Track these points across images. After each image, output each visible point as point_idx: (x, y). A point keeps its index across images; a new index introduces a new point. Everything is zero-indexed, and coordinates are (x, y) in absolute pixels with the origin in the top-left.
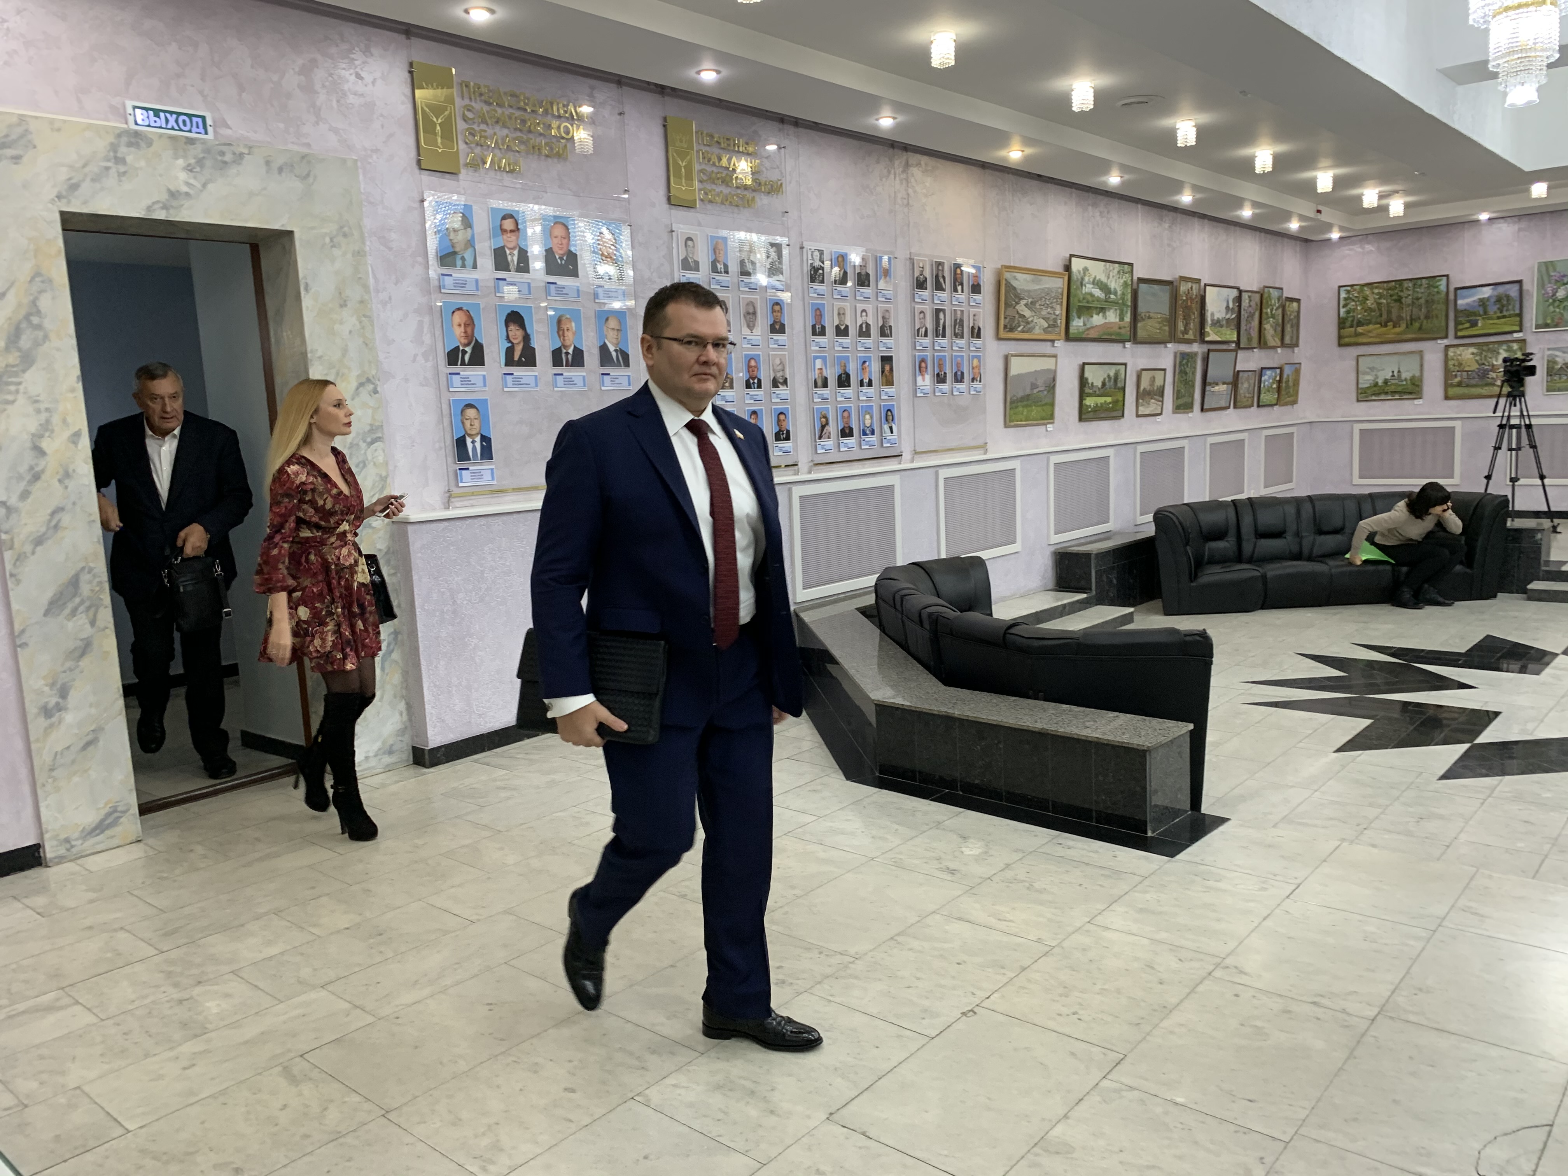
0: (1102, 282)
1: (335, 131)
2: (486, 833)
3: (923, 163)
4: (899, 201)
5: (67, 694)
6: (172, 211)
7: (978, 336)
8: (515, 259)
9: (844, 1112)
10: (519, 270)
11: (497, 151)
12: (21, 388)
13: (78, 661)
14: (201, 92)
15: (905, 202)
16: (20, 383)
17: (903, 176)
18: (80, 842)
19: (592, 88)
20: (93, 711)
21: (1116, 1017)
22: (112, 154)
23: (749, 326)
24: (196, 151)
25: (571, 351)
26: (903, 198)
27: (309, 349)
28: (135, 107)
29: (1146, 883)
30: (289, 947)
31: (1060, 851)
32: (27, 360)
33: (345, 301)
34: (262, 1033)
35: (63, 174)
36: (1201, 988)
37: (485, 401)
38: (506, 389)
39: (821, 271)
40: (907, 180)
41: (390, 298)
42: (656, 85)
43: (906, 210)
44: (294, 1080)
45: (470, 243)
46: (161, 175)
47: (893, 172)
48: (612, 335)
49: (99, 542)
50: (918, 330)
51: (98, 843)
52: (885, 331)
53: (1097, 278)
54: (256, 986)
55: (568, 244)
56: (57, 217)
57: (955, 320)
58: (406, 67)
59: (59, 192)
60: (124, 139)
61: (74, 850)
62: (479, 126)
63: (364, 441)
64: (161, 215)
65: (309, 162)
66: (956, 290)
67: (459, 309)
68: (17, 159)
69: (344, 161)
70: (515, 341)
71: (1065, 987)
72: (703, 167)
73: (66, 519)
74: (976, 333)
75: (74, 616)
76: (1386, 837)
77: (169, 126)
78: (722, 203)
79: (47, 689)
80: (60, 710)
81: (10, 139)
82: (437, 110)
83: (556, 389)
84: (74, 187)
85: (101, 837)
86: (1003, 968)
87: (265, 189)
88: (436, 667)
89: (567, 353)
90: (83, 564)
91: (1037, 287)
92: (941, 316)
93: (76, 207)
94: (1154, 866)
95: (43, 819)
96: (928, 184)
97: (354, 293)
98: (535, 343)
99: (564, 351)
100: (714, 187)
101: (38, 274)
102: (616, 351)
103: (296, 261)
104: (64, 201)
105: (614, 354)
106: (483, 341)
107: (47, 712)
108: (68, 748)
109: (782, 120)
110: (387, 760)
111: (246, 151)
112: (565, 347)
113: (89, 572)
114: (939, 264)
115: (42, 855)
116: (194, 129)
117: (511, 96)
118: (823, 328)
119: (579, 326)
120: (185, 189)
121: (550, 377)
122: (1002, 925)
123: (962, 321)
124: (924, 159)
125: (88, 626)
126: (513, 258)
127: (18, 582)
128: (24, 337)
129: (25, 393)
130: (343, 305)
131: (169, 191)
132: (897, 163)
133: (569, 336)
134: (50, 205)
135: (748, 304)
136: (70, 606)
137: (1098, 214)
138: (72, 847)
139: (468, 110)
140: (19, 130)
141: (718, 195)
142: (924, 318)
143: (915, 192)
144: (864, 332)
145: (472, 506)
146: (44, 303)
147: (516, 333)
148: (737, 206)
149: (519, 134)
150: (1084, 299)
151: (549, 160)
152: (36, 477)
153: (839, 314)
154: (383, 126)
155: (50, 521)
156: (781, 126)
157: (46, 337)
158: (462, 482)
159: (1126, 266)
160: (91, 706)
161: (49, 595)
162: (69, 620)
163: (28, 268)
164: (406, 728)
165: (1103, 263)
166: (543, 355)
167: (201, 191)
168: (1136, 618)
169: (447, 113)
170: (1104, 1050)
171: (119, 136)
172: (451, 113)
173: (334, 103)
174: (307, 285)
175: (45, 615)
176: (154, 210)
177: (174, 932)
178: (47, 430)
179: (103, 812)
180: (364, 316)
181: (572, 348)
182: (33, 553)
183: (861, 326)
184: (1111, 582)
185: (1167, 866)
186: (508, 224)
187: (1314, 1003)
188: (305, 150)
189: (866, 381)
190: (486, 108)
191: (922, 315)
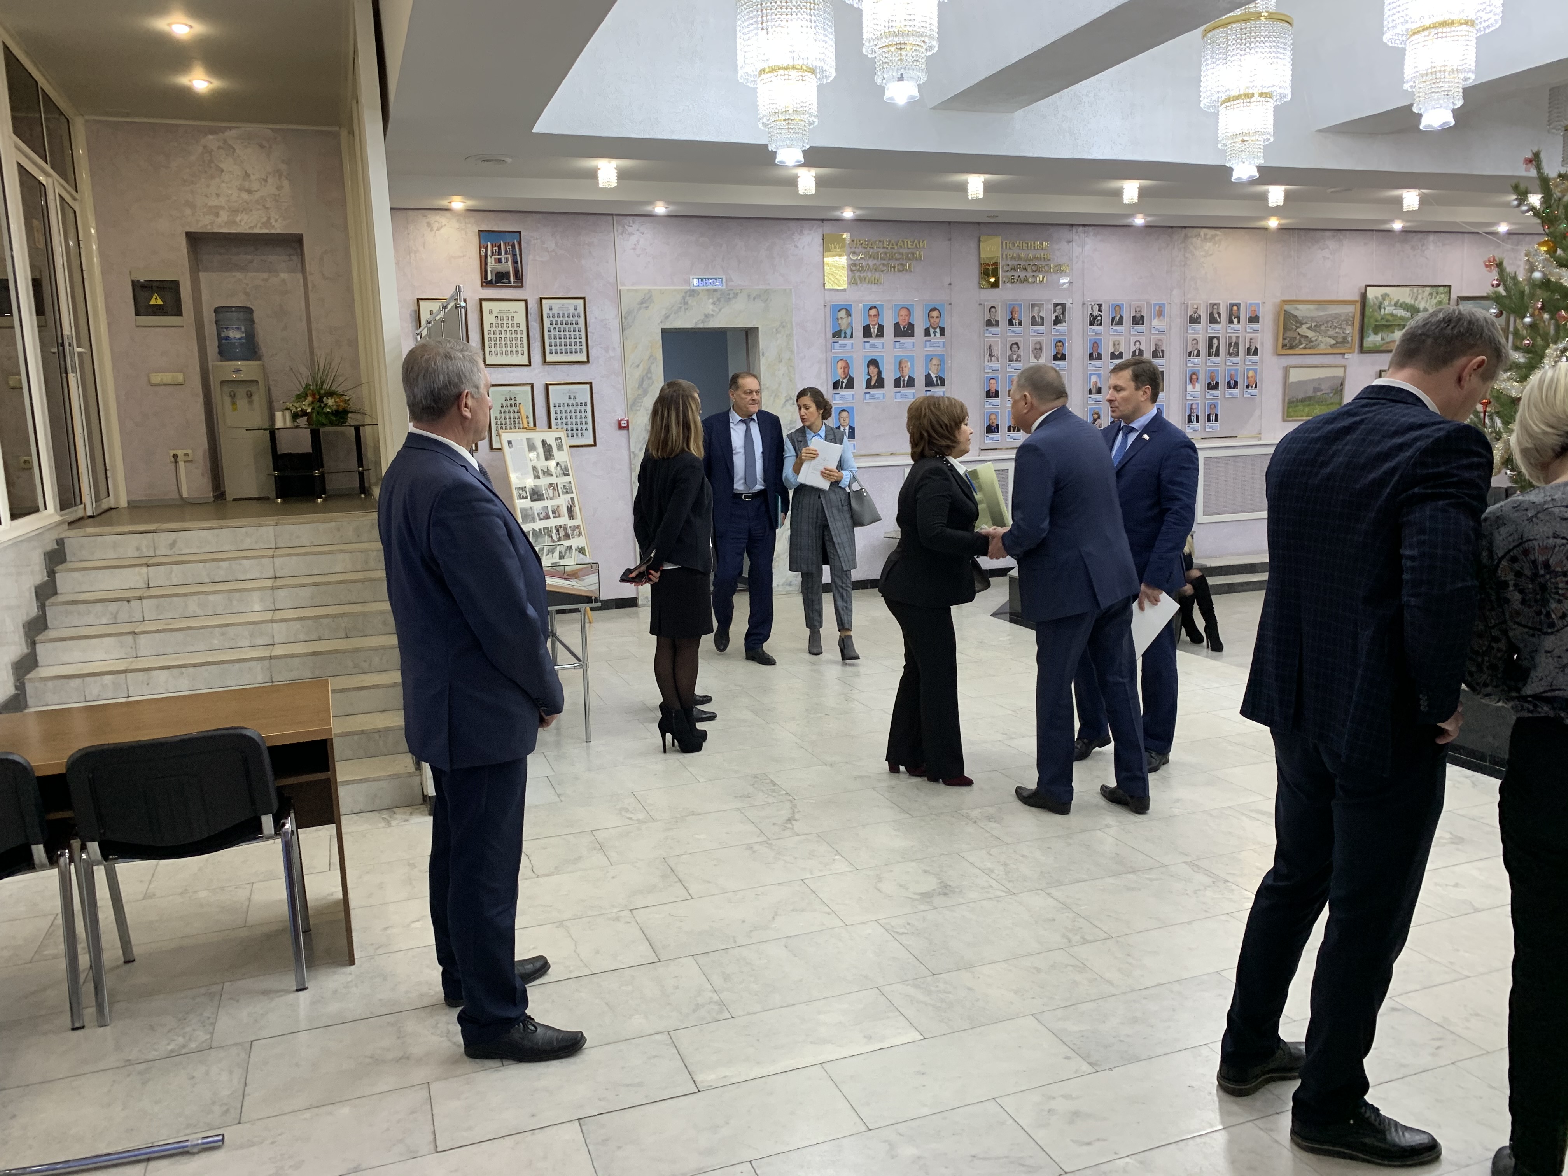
0: (1407, 304)
1: (782, 276)
3: (1203, 235)
4: (1177, 263)
6: (704, 323)
7: (1256, 352)
8: (876, 330)
10: (877, 336)
11: (870, 273)
14: (722, 267)
19: (932, 228)
22: (683, 301)
23: (1035, 357)
24: (718, 294)
25: (906, 379)
26: (1181, 261)
28: (693, 279)
33: (782, 359)
35: (663, 313)
37: (853, 408)
38: (866, 401)
39: (1099, 317)
40: (1185, 248)
41: (805, 356)
42: (974, 222)
43: (1182, 269)
45: (850, 325)
46: (702, 308)
47: (1171, 244)
48: (934, 368)
50: (1190, 353)
52: (1157, 354)
53: (1401, 301)
55: (909, 319)
56: (660, 331)
57: (1230, 345)
58: (821, 235)
59: (661, 320)
60: (688, 293)
62: (859, 261)
64: (701, 326)
65: (768, 293)
66: (1231, 321)
67: (842, 360)
68: (647, 308)
69: (785, 290)
70: (872, 375)
72: (1006, 263)
74: (1253, 351)
77: (706, 285)
78: (1021, 283)
81: (645, 299)
83: (896, 400)
84: (667, 317)
87: (746, 309)
89: (904, 380)
91: (1322, 314)
92: (1215, 341)
93: (668, 326)
97: (786, 355)
98: (884, 375)
99: (902, 379)
100: (1016, 273)
101: (651, 356)
102: (936, 377)
103: (759, 342)
104: (663, 324)
105: (935, 379)
106: (854, 376)
109: (1072, 225)
110: (788, 588)
111: (739, 292)
112: (903, 376)
114: (1213, 305)
116: (717, 284)
117: (880, 242)
118: (1100, 354)
119: (912, 364)
120: (711, 313)
121: (893, 394)
123: (1237, 343)
124: (1206, 231)
126: (874, 330)
128: (644, 382)
129: (643, 405)
130: (780, 361)
131: (706, 314)
132: (1175, 238)
133: (906, 370)
134: (658, 326)
135: (1036, 344)
139: (854, 254)
140: (649, 295)
141: (1019, 278)
142: (1197, 343)
143: (1193, 254)
144: (1137, 356)
146: (653, 368)
147: (873, 370)
148: (1029, 282)
149: (883, 262)
150: (1382, 319)
151: (902, 273)
153: (1114, 345)
154: (807, 269)
156: (1071, 228)
157: (653, 382)
159: (1441, 289)
163: (648, 353)
165: (1408, 289)
166: (889, 381)
167: (720, 313)
171: (686, 293)
173: (783, 262)
174: (763, 353)
176: (698, 324)
180: (791, 365)
181: (907, 377)
183: (1134, 352)
186: (873, 312)
188: (768, 287)
190: (864, 251)
191: (1194, 342)
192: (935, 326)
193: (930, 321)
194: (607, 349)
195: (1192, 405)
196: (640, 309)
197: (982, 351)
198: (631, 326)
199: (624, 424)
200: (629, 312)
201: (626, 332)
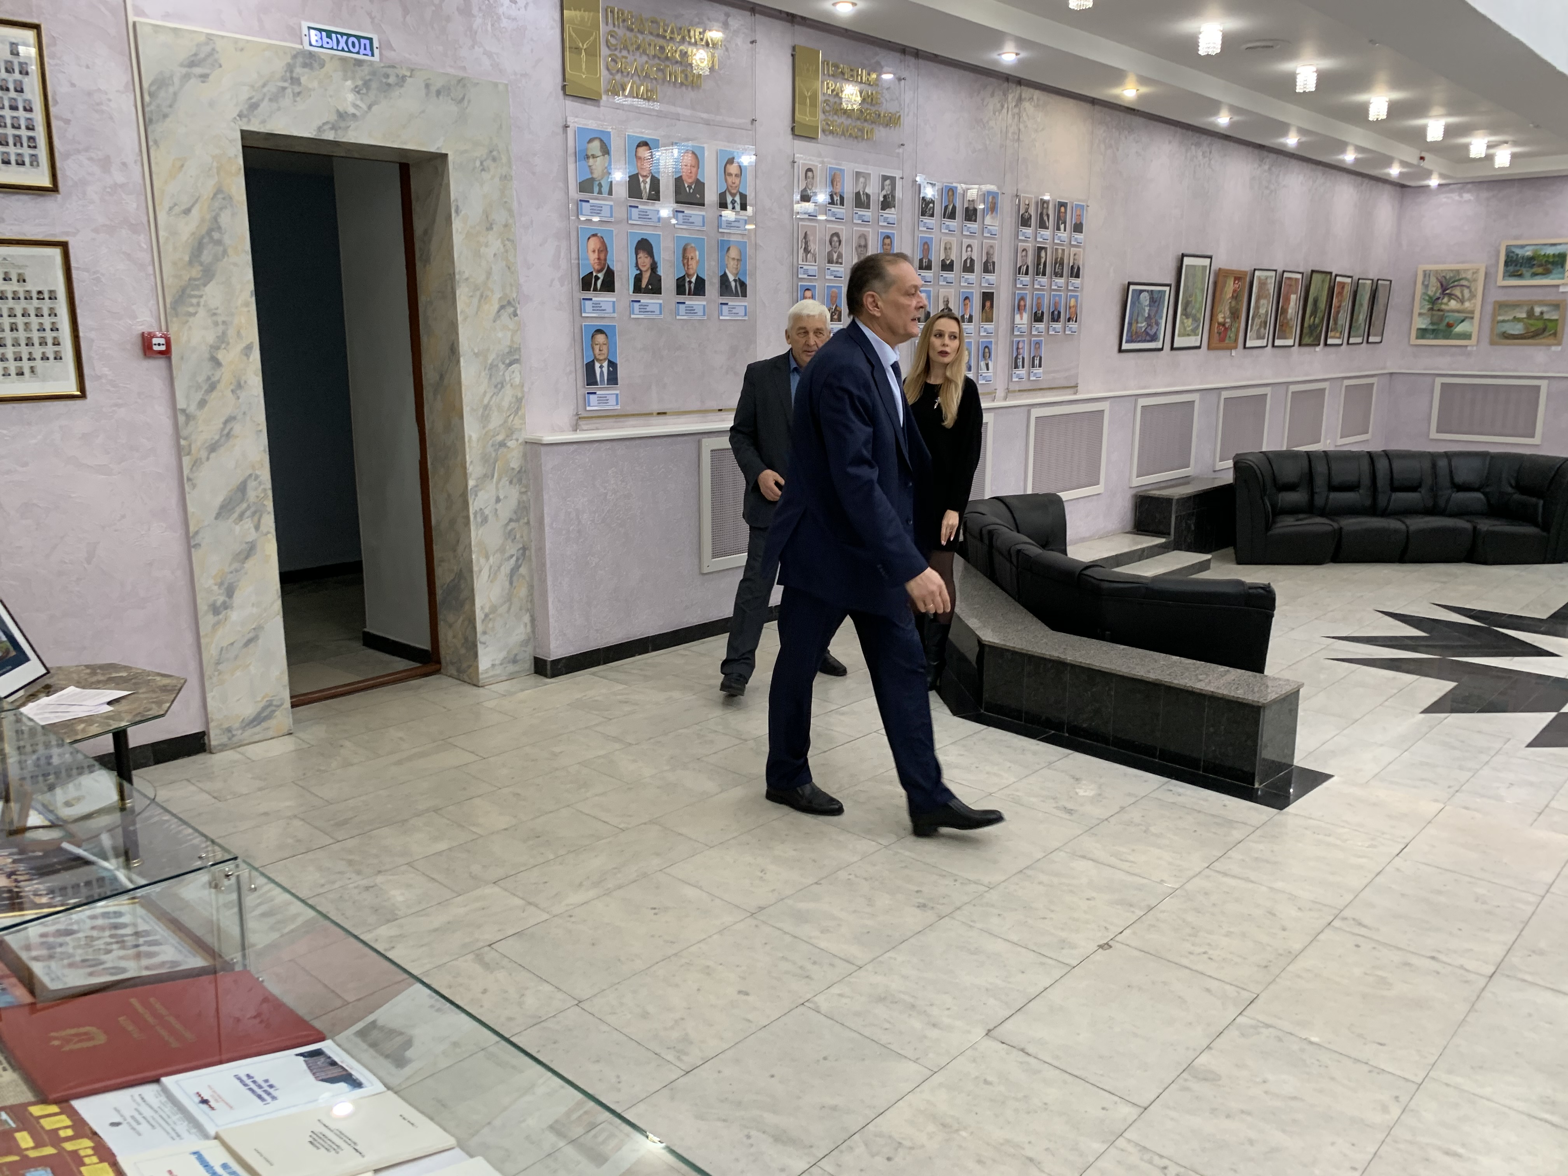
1: (489, 55)
2: (617, 746)
3: (1035, 97)
4: (1010, 135)
5: (233, 593)
6: (339, 132)
7: (1077, 276)
8: (648, 186)
9: (999, 1029)
10: (650, 198)
11: (636, 78)
12: (202, 301)
13: (243, 563)
14: (369, 14)
15: (1016, 137)
16: (201, 296)
17: (1016, 110)
18: (240, 732)
19: (727, 15)
20: (255, 610)
21: (1245, 959)
22: (288, 74)
24: (363, 73)
25: (693, 280)
26: (1014, 133)
27: (457, 270)
28: (309, 28)
29: (1258, 832)
30: (454, 844)
31: (1170, 798)
32: (208, 274)
33: (491, 224)
34: (449, 923)
35: (245, 93)
36: (1322, 937)
38: (633, 316)
39: (931, 205)
40: (1019, 114)
41: (532, 222)
42: (788, 14)
43: (1016, 145)
44: (486, 966)
45: (607, 171)
46: (331, 96)
47: (1006, 106)
48: (732, 264)
49: (264, 450)
50: (1020, 268)
51: (256, 734)
52: (988, 268)
54: (433, 879)
55: (697, 174)
56: (238, 135)
57: (1056, 259)
59: (241, 111)
60: (300, 60)
61: (235, 739)
62: (620, 52)
63: (503, 363)
64: (330, 136)
65: (464, 86)
66: (1059, 229)
67: (595, 235)
68: (204, 77)
69: (496, 85)
70: (643, 269)
71: (1193, 928)
72: (827, 97)
73: (237, 428)
74: (1075, 272)
75: (241, 520)
76: (1478, 800)
77: (340, 48)
78: (843, 134)
79: (216, 588)
80: (226, 608)
81: (198, 57)
82: (584, 35)
83: (678, 317)
84: (254, 106)
85: (258, 727)
86: (1131, 906)
87: (423, 112)
88: (561, 583)
89: (690, 282)
90: (249, 472)
92: (1043, 254)
93: (255, 126)
94: (1265, 818)
95: (209, 708)
96: (1039, 120)
97: (499, 217)
98: (661, 271)
99: (687, 280)
100: (836, 117)
101: (219, 191)
102: (735, 280)
103: (448, 185)
104: (245, 120)
105: (733, 284)
106: (616, 268)
107: (216, 610)
108: (232, 644)
109: (903, 50)
110: (511, 668)
111: (408, 74)
112: (689, 276)
113: (255, 480)
114: (1044, 202)
115: (206, 741)
116: (362, 51)
117: (652, 22)
118: (930, 262)
119: (702, 255)
120: (352, 110)
121: (673, 305)
122: (1125, 866)
123: (1062, 259)
124: (1037, 94)
125: (253, 530)
127: (194, 486)
128: (205, 252)
129: (204, 306)
130: (490, 228)
131: (338, 111)
132: (1010, 97)
133: (693, 264)
134: (233, 124)
135: (860, 237)
136: (238, 510)
137: (1201, 154)
138: (233, 736)
139: (612, 36)
140: (208, 49)
141: (839, 126)
142: (1026, 256)
143: (1026, 127)
144: (969, 268)
145: (597, 429)
146: (225, 219)
147: (645, 261)
148: (856, 137)
149: (657, 61)
151: (684, 88)
152: (212, 387)
153: (946, 249)
154: (532, 51)
155: (223, 430)
156: (902, 57)
157: (225, 252)
158: (589, 406)
160: (253, 605)
161: (220, 499)
162: (237, 524)
163: (210, 185)
164: (529, 639)
166: (668, 283)
167: (367, 112)
168: (1212, 565)
169: (592, 38)
170: (1237, 989)
171: (295, 57)
172: (596, 38)
173: (489, 27)
174: (457, 207)
175: (216, 518)
176: (324, 130)
177: (345, 822)
178: (223, 342)
179: (262, 705)
180: (508, 239)
181: (695, 277)
182: (208, 459)
183: (966, 261)
184: (1190, 527)
185: (1277, 817)
186: (643, 152)
187: (1433, 958)
188: (461, 74)
189: (967, 316)
190: (628, 34)
191: (1024, 253)
192: (734, 191)
193: (726, 181)
194: (105, 163)
195: (1018, 342)
196: (186, 77)
197: (795, 241)
198: (165, 116)
199: (158, 344)
200: (162, 82)
201: (157, 129)
